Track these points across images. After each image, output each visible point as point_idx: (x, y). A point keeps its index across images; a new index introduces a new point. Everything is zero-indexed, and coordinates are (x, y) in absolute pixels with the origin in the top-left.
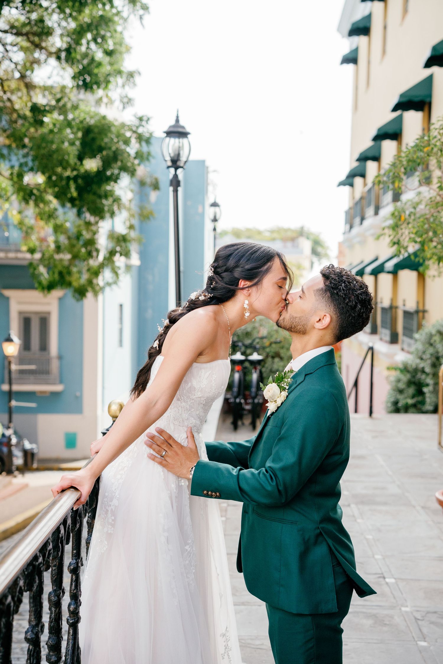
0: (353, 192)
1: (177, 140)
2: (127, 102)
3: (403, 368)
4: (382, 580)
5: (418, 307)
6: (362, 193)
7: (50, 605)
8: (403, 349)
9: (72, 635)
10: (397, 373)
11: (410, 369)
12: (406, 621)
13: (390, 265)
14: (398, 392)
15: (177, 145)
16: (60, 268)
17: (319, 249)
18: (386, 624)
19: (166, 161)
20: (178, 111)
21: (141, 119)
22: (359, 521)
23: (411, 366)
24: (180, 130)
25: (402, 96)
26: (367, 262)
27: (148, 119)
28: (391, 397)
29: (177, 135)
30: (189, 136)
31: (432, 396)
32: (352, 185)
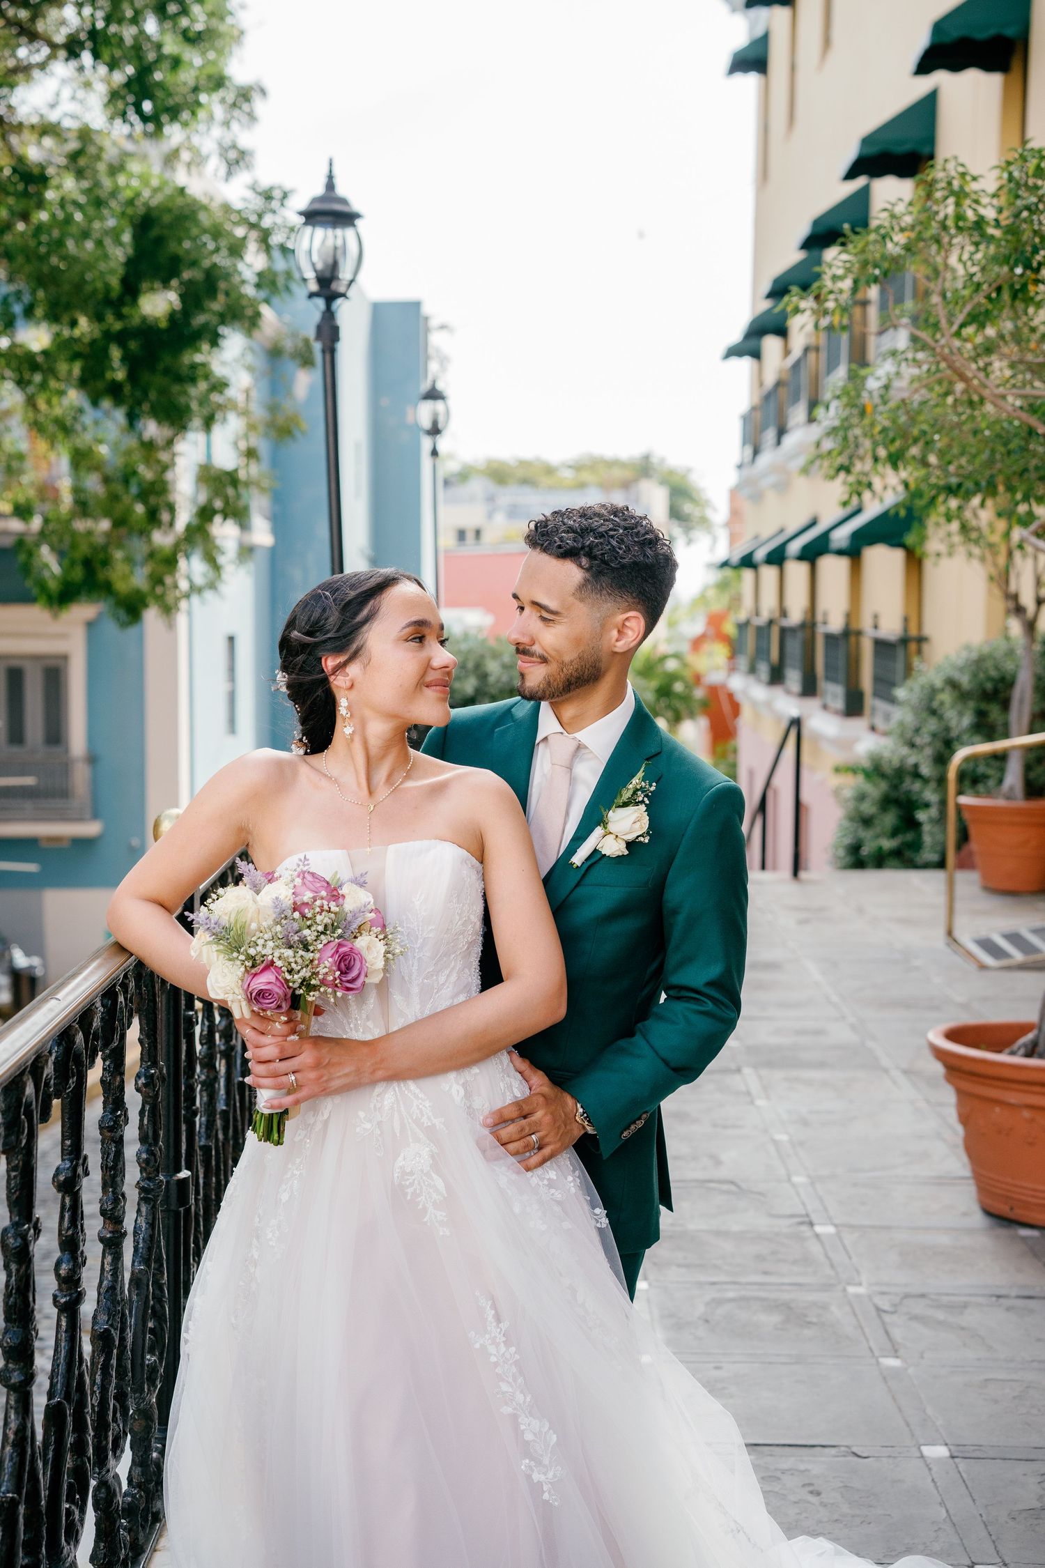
0: (761, 370)
1: (330, 232)
2: (237, 159)
3: (872, 768)
4: (804, 1228)
5: (906, 629)
6: (780, 371)
7: (5, 1257)
8: (873, 729)
9: (66, 1332)
10: (860, 779)
11: (888, 770)
12: (855, 1315)
13: (841, 536)
14: (860, 824)
15: (330, 242)
16: (84, 549)
17: (687, 508)
18: (810, 1323)
19: (305, 280)
20: (331, 164)
21: (267, 196)
22: (760, 1102)
23: (890, 762)
24: (338, 207)
25: (866, 141)
26: (791, 530)
27: (285, 195)
28: (844, 836)
29: (330, 219)
30: (358, 222)
31: (936, 829)
32: (756, 355)
